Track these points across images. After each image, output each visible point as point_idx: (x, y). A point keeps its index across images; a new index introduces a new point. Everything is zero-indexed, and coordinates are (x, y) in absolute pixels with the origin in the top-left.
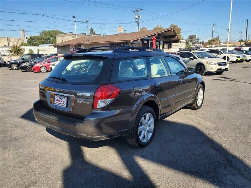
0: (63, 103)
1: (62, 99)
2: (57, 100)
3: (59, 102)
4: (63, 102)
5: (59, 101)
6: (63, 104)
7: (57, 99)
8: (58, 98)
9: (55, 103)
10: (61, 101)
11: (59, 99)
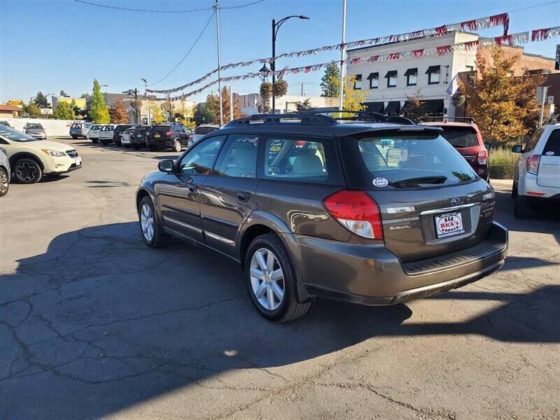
0: (455, 226)
1: (452, 220)
2: (442, 225)
3: (448, 228)
4: (455, 224)
5: (447, 225)
6: (457, 227)
7: (441, 223)
8: (443, 221)
9: (439, 233)
10: (452, 224)
11: (446, 221)
